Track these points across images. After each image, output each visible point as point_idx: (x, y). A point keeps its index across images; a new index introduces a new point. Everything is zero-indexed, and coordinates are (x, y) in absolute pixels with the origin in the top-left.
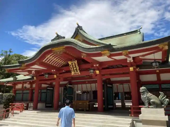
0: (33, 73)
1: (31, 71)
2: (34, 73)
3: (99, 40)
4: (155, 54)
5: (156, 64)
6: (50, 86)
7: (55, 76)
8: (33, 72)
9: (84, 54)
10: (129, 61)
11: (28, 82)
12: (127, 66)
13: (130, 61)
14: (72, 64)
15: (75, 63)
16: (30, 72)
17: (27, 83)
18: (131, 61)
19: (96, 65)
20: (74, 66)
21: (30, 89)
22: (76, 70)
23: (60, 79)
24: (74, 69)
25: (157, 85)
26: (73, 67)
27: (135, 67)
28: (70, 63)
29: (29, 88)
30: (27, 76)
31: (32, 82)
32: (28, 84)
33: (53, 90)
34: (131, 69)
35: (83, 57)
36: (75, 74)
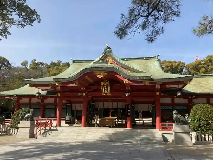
2: (59, 89)
6: (69, 102)
7: (84, 94)
10: (157, 88)
14: (104, 84)
15: (107, 84)
17: (39, 98)
18: (159, 88)
19: (128, 88)
20: (106, 87)
22: (107, 90)
24: (105, 89)
26: (104, 87)
27: (160, 92)
28: (102, 83)
33: (71, 106)
34: (158, 94)
35: (125, 82)
36: (105, 93)
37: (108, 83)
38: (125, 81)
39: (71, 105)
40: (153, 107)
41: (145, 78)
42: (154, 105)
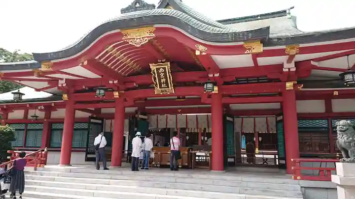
0: (60, 85)
1: (56, 80)
2: (64, 85)
3: (219, 23)
4: (350, 56)
5: (353, 76)
6: (95, 116)
7: (116, 94)
8: (62, 83)
9: (201, 48)
10: (287, 70)
11: (40, 105)
12: (278, 80)
13: (289, 69)
14: (158, 69)
15: (164, 68)
16: (54, 82)
17: (39, 108)
18: (291, 70)
19: (214, 75)
20: (162, 75)
21: (45, 120)
22: (167, 83)
23: (125, 100)
24: (162, 80)
25: (324, 121)
26: (159, 77)
27: (296, 82)
28: (153, 67)
29: (43, 120)
30: (41, 92)
31: (53, 105)
32: (41, 110)
33: (102, 124)
34: (289, 85)
35: (198, 53)
36: (162, 91)
37: (168, 66)
38: (198, 50)
39: (100, 122)
40: (277, 122)
41: (250, 35)
42: (280, 118)
